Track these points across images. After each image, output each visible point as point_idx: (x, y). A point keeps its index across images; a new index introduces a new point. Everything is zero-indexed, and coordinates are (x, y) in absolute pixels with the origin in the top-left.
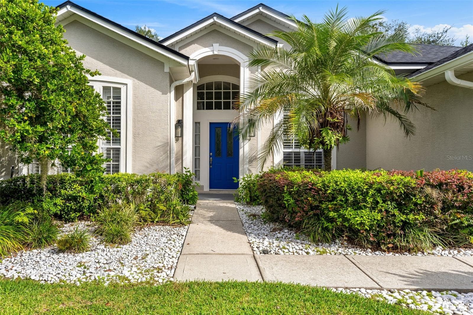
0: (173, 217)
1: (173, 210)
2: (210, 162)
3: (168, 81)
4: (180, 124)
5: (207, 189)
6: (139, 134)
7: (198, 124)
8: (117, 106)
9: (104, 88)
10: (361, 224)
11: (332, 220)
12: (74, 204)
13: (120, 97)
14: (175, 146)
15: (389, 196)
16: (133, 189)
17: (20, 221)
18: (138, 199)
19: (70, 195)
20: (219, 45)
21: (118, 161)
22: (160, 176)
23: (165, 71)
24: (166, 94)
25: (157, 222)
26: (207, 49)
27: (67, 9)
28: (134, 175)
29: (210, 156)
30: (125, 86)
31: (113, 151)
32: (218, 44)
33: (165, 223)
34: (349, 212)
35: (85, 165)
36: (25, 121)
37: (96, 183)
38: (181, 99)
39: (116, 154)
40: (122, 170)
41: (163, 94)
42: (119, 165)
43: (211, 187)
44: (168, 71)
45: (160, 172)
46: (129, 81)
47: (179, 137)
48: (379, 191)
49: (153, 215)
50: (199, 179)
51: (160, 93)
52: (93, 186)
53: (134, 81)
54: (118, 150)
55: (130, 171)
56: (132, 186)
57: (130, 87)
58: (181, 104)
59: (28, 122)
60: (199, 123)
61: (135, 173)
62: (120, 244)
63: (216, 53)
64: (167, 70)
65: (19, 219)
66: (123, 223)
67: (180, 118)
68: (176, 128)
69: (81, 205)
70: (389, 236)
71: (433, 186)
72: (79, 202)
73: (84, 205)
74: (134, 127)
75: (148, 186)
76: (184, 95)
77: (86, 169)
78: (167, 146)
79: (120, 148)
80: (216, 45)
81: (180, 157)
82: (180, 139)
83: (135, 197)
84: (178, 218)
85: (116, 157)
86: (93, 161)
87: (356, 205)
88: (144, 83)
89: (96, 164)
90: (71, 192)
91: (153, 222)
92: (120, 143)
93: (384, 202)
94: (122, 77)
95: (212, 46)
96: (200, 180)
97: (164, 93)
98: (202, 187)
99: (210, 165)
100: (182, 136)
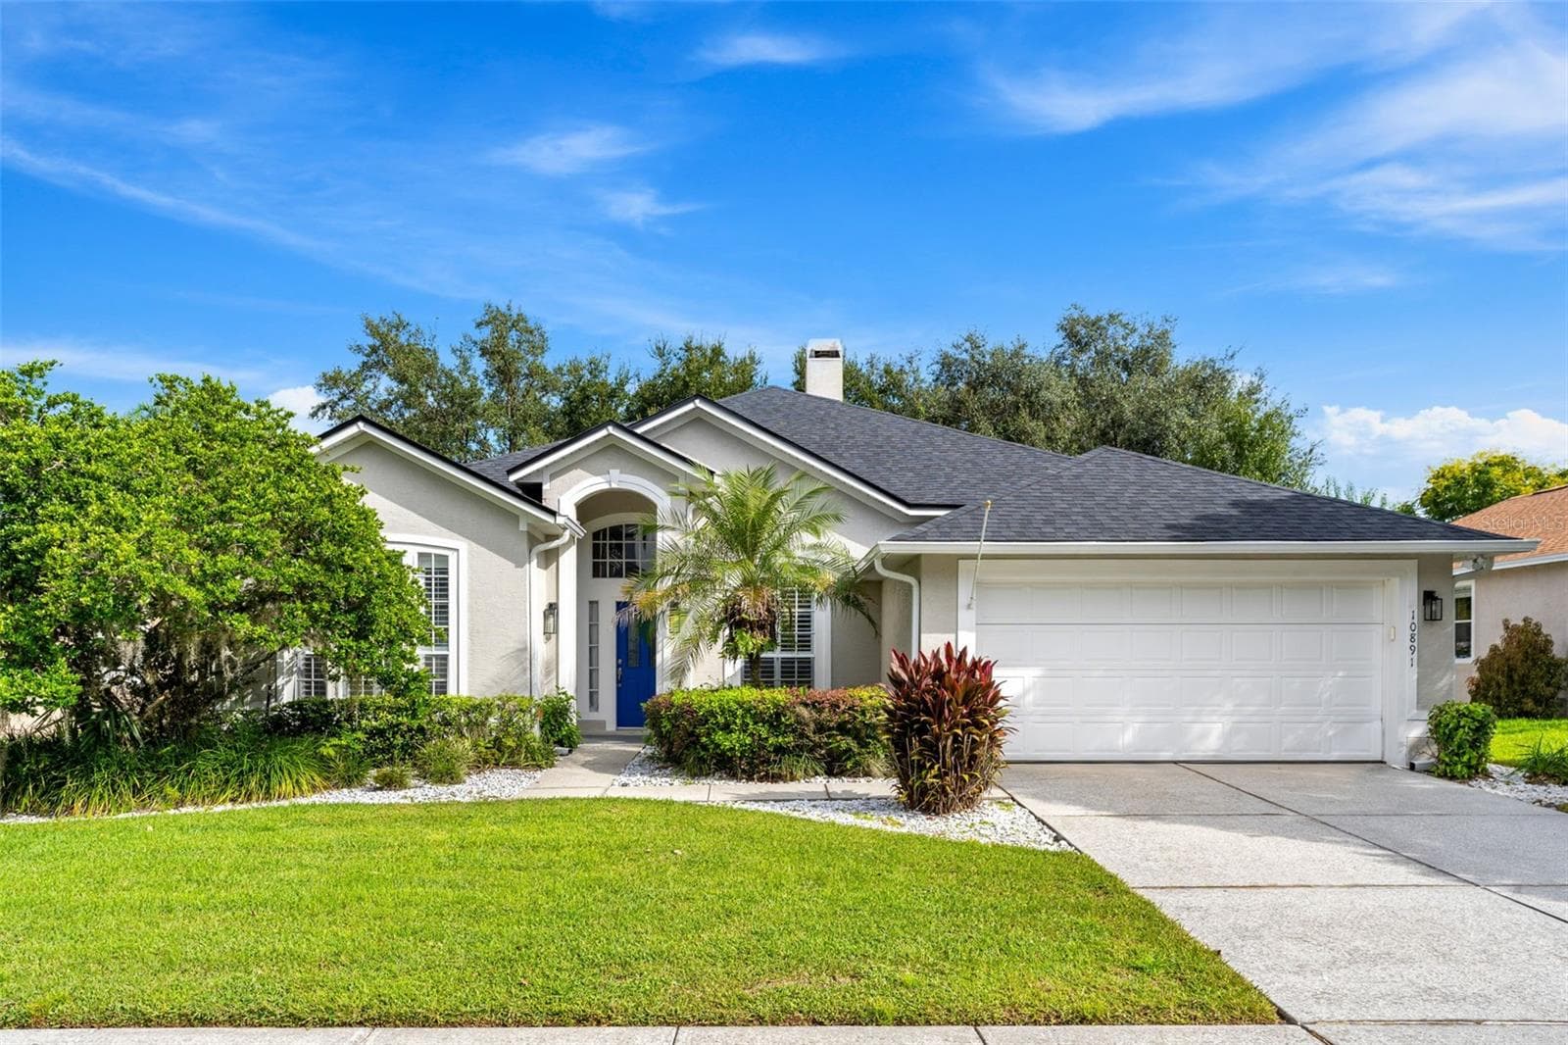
0: (526, 758)
1: (526, 748)
2: (617, 675)
3: (525, 546)
4: (552, 609)
5: (611, 726)
6: (478, 632)
7: (595, 605)
8: (443, 585)
9: (421, 555)
10: (732, 749)
11: (705, 747)
12: (381, 742)
13: (447, 569)
14: (541, 649)
15: (758, 718)
16: (469, 718)
17: (325, 753)
18: (476, 733)
19: (375, 728)
20: (621, 472)
21: (445, 676)
22: (509, 699)
23: (521, 529)
24: (522, 567)
25: (504, 764)
26: (599, 479)
27: (359, 427)
28: (470, 698)
29: (618, 666)
30: (456, 553)
31: (437, 659)
32: (618, 471)
33: (514, 765)
34: (719, 737)
35: (407, 683)
36: (348, 637)
37: (419, 705)
38: (555, 564)
39: (442, 665)
40: (452, 691)
41: (517, 567)
42: (446, 682)
43: (619, 723)
44: (526, 529)
45: (510, 694)
46: (463, 544)
47: (551, 633)
48: (749, 711)
49: (498, 755)
50: (597, 710)
51: (513, 565)
52: (415, 709)
53: (469, 545)
54: (445, 658)
55: (464, 693)
56: (468, 713)
57: (464, 554)
58: (554, 576)
59: (351, 638)
60: (597, 602)
61: (473, 694)
62: (450, 784)
63: (614, 486)
64: (523, 527)
65: (324, 751)
66: (454, 761)
67: (554, 601)
68: (546, 617)
69: (391, 743)
70: (762, 763)
71: (806, 705)
72: (388, 739)
73: (395, 742)
74: (471, 620)
75: (489, 714)
76: (561, 559)
77: (409, 688)
78: (524, 654)
79: (447, 655)
80: (615, 473)
81: (553, 667)
82: (554, 636)
83: (471, 731)
84: (534, 760)
85: (441, 670)
86: (416, 677)
87: (727, 728)
88: (486, 547)
89: (421, 681)
90: (374, 723)
91: (497, 765)
92: (447, 645)
93: (756, 723)
94: (450, 537)
95: (609, 473)
96: (600, 709)
97: (519, 564)
98: (602, 724)
99: (618, 682)
100: (556, 631)
